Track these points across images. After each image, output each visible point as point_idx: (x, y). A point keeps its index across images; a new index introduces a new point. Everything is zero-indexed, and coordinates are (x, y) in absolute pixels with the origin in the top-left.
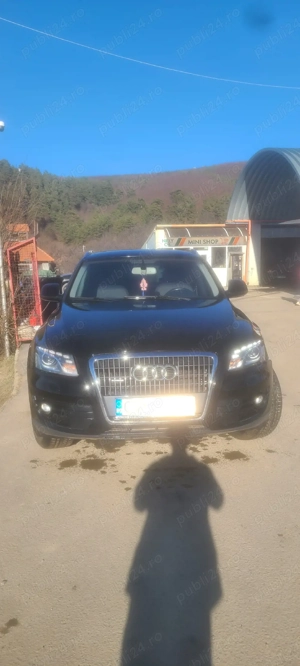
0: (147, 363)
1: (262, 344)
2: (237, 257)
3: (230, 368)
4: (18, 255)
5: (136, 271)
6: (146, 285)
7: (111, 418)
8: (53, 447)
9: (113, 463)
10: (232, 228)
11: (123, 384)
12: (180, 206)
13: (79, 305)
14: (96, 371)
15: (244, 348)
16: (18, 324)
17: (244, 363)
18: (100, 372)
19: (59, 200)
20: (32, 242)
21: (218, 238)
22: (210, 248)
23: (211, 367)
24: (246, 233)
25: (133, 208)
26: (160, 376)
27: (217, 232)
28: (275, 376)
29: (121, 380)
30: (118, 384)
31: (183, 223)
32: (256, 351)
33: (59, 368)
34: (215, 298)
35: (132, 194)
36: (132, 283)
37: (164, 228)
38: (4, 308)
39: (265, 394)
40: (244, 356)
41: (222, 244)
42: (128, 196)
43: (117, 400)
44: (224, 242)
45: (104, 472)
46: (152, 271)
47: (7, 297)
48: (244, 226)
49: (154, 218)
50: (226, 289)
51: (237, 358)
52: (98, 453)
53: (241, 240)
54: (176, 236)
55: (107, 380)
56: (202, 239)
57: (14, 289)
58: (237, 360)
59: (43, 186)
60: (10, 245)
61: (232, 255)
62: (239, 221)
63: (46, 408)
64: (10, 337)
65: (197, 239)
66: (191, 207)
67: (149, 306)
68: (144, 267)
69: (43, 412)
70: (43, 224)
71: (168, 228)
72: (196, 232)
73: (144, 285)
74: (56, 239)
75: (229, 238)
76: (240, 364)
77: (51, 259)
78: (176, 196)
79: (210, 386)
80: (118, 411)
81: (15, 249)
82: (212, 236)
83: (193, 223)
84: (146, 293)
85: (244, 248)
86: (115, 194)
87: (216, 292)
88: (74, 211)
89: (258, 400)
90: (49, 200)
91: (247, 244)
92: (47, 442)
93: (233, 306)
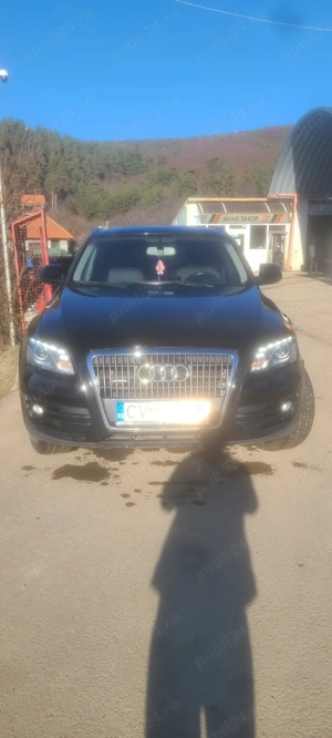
0: (155, 362)
1: (294, 341)
2: (279, 237)
3: (253, 369)
4: (25, 230)
5: (152, 251)
6: (163, 268)
7: (113, 424)
8: (50, 453)
9: (116, 473)
10: (275, 203)
11: (126, 385)
12: (218, 177)
13: (85, 290)
14: (95, 369)
15: (270, 346)
16: (25, 310)
17: (270, 363)
18: (99, 369)
19: (81, 168)
20: (39, 216)
21: (259, 215)
22: (248, 226)
23: (230, 367)
24: (291, 209)
25: (164, 179)
26: (169, 377)
27: (258, 207)
28: (307, 377)
29: (123, 381)
30: (120, 385)
31: (221, 197)
32: (285, 349)
33: (53, 364)
34: (242, 285)
35: (163, 162)
36: (147, 266)
37: (196, 202)
38: (9, 290)
39: (294, 400)
40: (271, 356)
41: (263, 222)
42: (159, 165)
43: (119, 404)
44: (264, 219)
45: (106, 484)
46: (170, 251)
47: (13, 278)
48: (288, 201)
49: (189, 189)
50: (257, 275)
51: (263, 356)
52: (101, 462)
53: (285, 216)
54: (211, 211)
55: (107, 380)
56: (239, 215)
57: (20, 269)
58: (262, 360)
59: (63, 151)
60: (15, 218)
61: (274, 235)
62: (283, 195)
63: (39, 410)
64: (15, 324)
65: (234, 215)
66: (230, 178)
67: (166, 293)
68: (160, 247)
69: (35, 414)
70: (63, 195)
71: (202, 202)
72: (233, 207)
73: (160, 268)
74: (77, 213)
75: (272, 216)
76: (265, 365)
77: (71, 237)
78: (213, 164)
79: (228, 390)
80: (119, 416)
81: (21, 223)
82: (252, 212)
83: (232, 196)
84: (162, 278)
85: (288, 226)
86: (144, 162)
87: (244, 278)
88: (97, 180)
89: (285, 407)
90: (69, 167)
91: (291, 221)
92: (42, 448)
93: (262, 296)
